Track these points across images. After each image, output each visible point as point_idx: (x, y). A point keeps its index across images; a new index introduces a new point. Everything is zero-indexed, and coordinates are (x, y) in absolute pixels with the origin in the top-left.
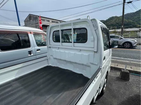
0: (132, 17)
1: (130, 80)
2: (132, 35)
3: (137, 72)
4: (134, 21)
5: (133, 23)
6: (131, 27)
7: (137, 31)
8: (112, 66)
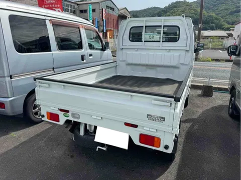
0: (215, 6)
1: (213, 96)
2: (214, 44)
3: (221, 88)
4: (218, 14)
5: (216, 19)
6: (212, 29)
7: (222, 38)
8: (192, 84)
